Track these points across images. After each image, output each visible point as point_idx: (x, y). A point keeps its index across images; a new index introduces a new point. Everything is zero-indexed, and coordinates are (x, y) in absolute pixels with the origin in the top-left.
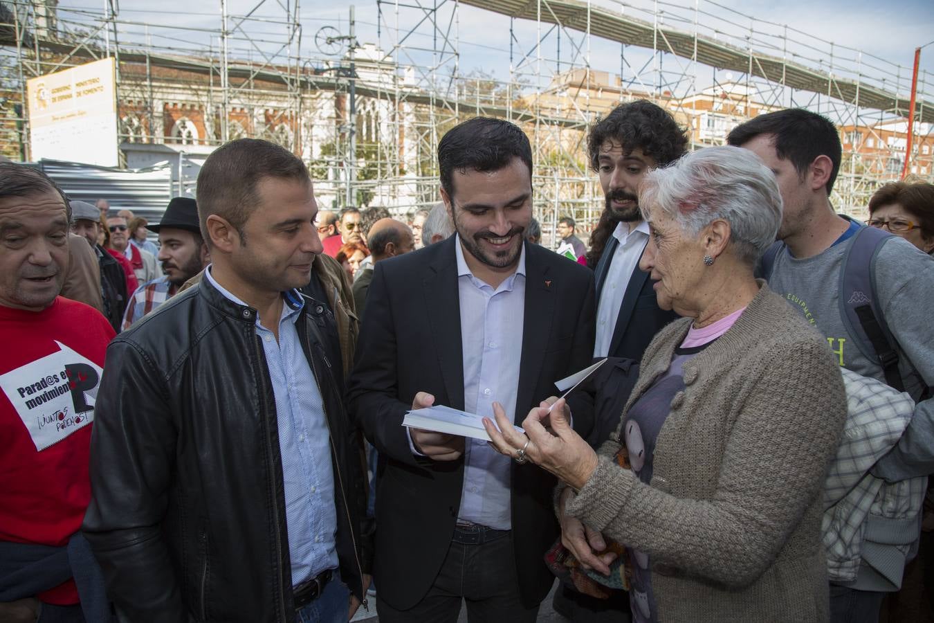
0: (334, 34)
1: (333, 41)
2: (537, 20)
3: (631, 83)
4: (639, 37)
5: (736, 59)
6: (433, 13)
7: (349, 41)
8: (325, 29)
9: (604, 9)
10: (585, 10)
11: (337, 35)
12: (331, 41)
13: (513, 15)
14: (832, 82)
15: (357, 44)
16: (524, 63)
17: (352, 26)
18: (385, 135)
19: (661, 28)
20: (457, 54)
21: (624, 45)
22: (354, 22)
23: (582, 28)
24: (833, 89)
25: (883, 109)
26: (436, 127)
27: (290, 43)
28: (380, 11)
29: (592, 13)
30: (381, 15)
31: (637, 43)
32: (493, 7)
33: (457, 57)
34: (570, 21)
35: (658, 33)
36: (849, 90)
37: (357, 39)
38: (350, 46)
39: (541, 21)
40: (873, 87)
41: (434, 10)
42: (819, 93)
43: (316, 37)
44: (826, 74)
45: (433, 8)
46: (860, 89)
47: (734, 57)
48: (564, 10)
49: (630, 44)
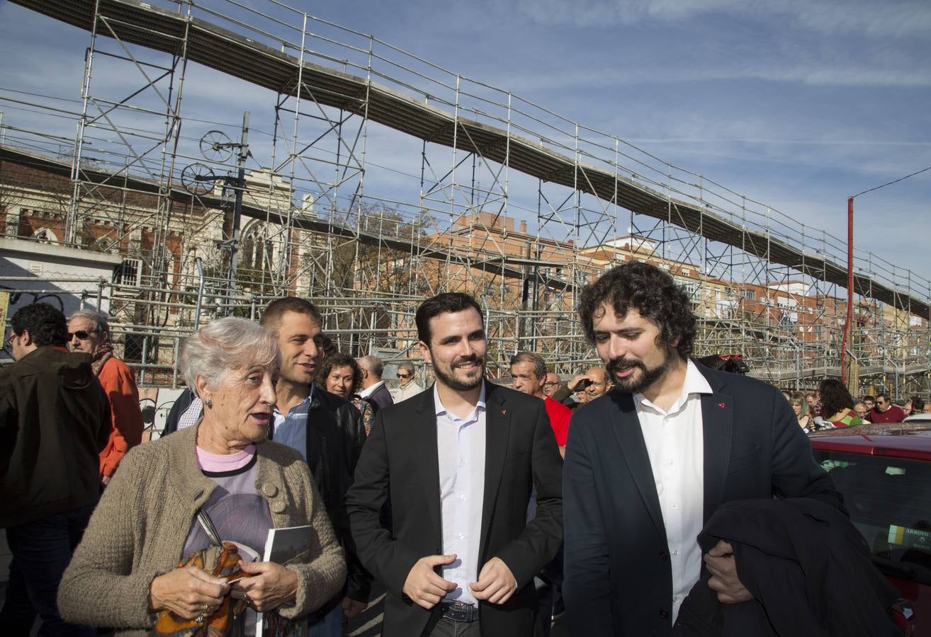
0: (223, 141)
1: (222, 148)
2: (453, 146)
3: (548, 220)
4: (558, 173)
5: (655, 204)
6: (338, 126)
7: (239, 149)
8: (212, 133)
9: (524, 139)
10: (505, 138)
11: (227, 141)
12: (218, 147)
13: (426, 138)
14: (746, 234)
15: (249, 154)
16: (438, 188)
17: (245, 134)
18: (277, 263)
19: (582, 164)
20: (362, 170)
21: (542, 181)
22: (247, 129)
23: (500, 160)
24: (747, 242)
25: (789, 266)
26: (333, 250)
27: (166, 141)
28: (278, 117)
29: (511, 142)
30: (278, 122)
31: (555, 180)
32: (405, 127)
33: (362, 173)
34: (487, 150)
35: (579, 170)
36: (760, 244)
37: (249, 148)
38: (239, 155)
39: (457, 147)
40: (782, 242)
41: (340, 124)
42: (731, 245)
43: (202, 141)
44: (739, 226)
45: (339, 121)
46: (771, 243)
47: (652, 201)
48: (481, 137)
49: (548, 180)
